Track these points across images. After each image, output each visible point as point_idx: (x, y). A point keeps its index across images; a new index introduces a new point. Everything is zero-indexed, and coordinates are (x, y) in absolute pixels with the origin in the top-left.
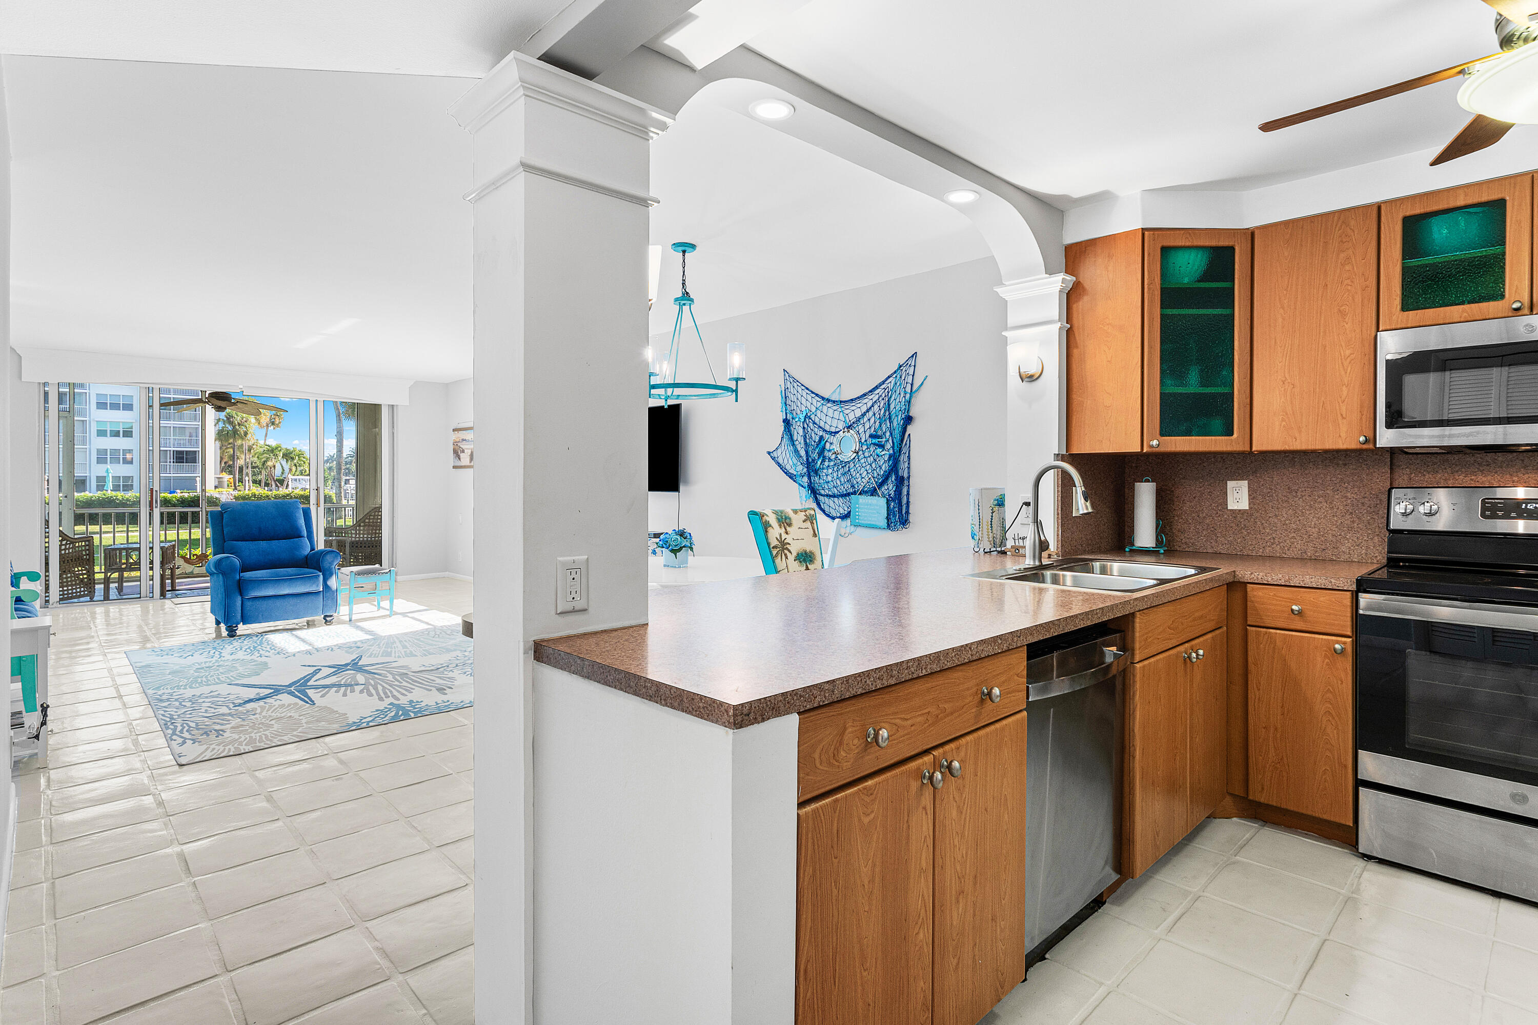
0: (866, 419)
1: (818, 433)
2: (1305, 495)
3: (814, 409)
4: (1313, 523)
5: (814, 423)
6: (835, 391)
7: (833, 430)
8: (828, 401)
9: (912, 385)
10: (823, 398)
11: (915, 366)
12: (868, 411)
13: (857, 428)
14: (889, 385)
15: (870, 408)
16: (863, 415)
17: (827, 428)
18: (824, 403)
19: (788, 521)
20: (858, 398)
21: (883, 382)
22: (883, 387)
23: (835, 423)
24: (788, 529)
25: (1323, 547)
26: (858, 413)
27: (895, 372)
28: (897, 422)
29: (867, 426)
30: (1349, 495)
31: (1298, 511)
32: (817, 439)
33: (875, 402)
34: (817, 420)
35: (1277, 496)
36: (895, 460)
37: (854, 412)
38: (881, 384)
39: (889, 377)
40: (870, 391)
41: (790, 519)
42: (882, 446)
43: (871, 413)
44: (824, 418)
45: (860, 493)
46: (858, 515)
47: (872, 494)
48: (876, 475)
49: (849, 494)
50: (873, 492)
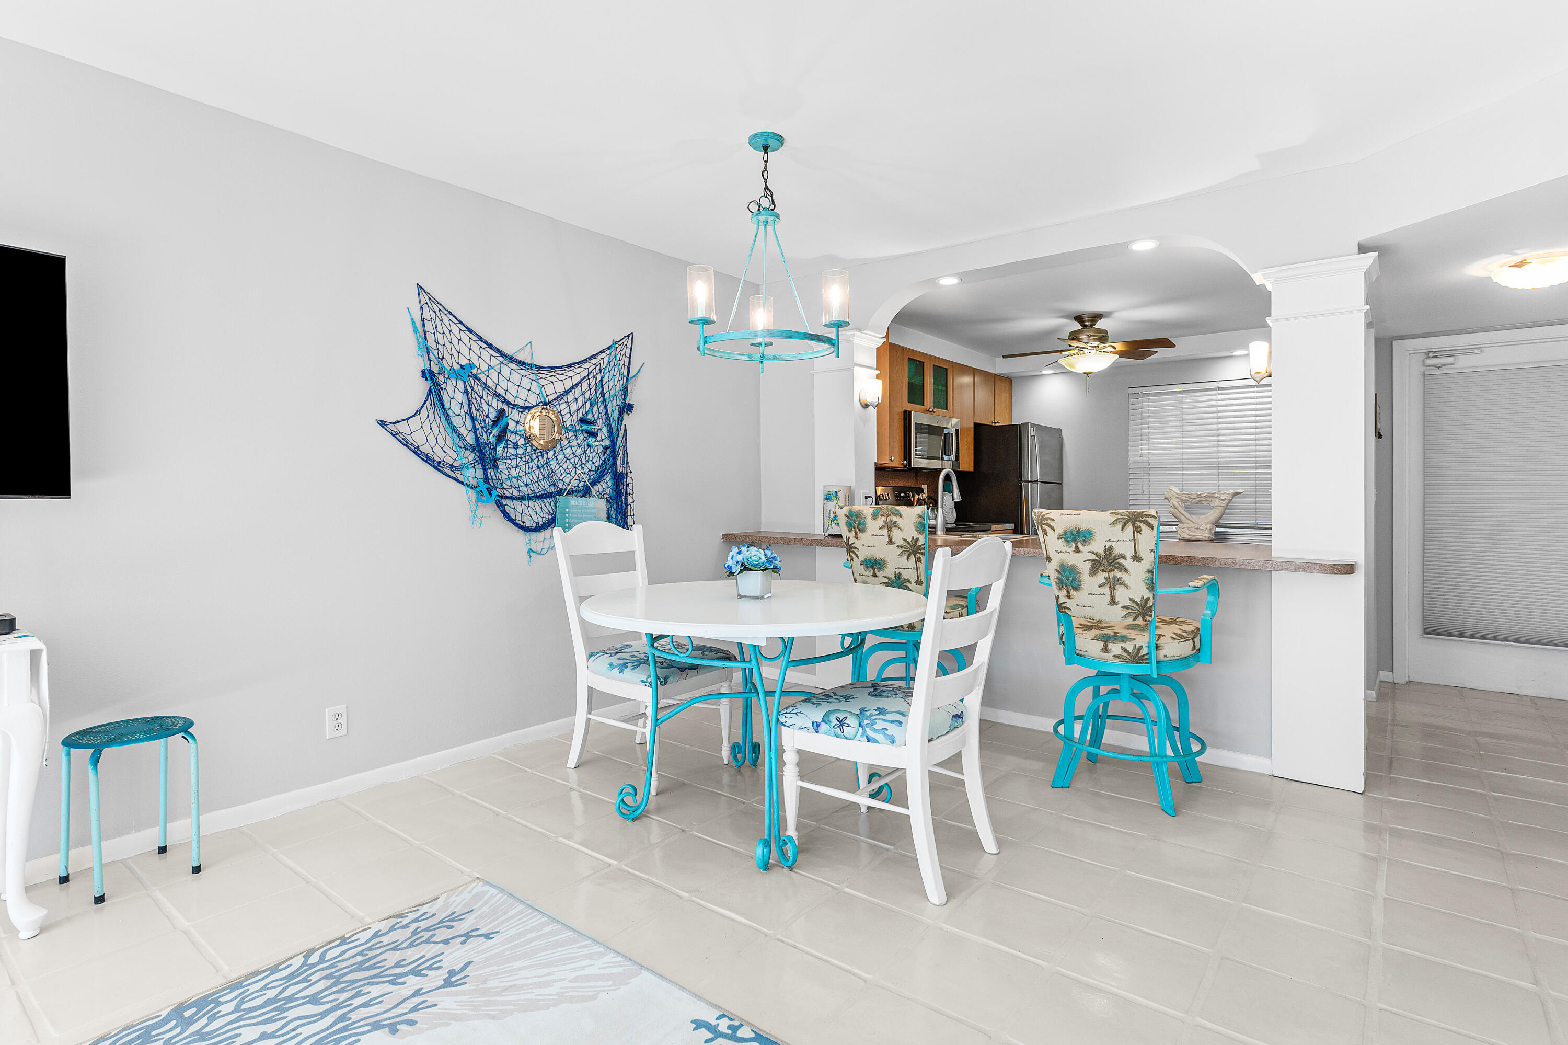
0: (570, 397)
1: (494, 405)
3: (484, 367)
5: (485, 387)
6: (522, 349)
7: (521, 403)
8: (512, 359)
9: (629, 368)
10: (502, 354)
11: (631, 348)
12: (573, 388)
13: (558, 406)
14: (601, 362)
15: (577, 385)
16: (567, 392)
17: (510, 399)
18: (505, 362)
20: (561, 367)
21: (594, 357)
22: (594, 361)
23: (523, 394)
26: (560, 388)
27: (609, 348)
28: (614, 406)
29: (573, 408)
32: (492, 415)
33: (584, 378)
34: (490, 383)
36: (611, 452)
37: (554, 386)
38: (591, 358)
39: (602, 352)
40: (578, 363)
42: (594, 435)
43: (577, 391)
44: (503, 384)
45: (568, 493)
46: (569, 523)
47: (584, 495)
48: (586, 470)
49: (551, 495)
50: (586, 492)
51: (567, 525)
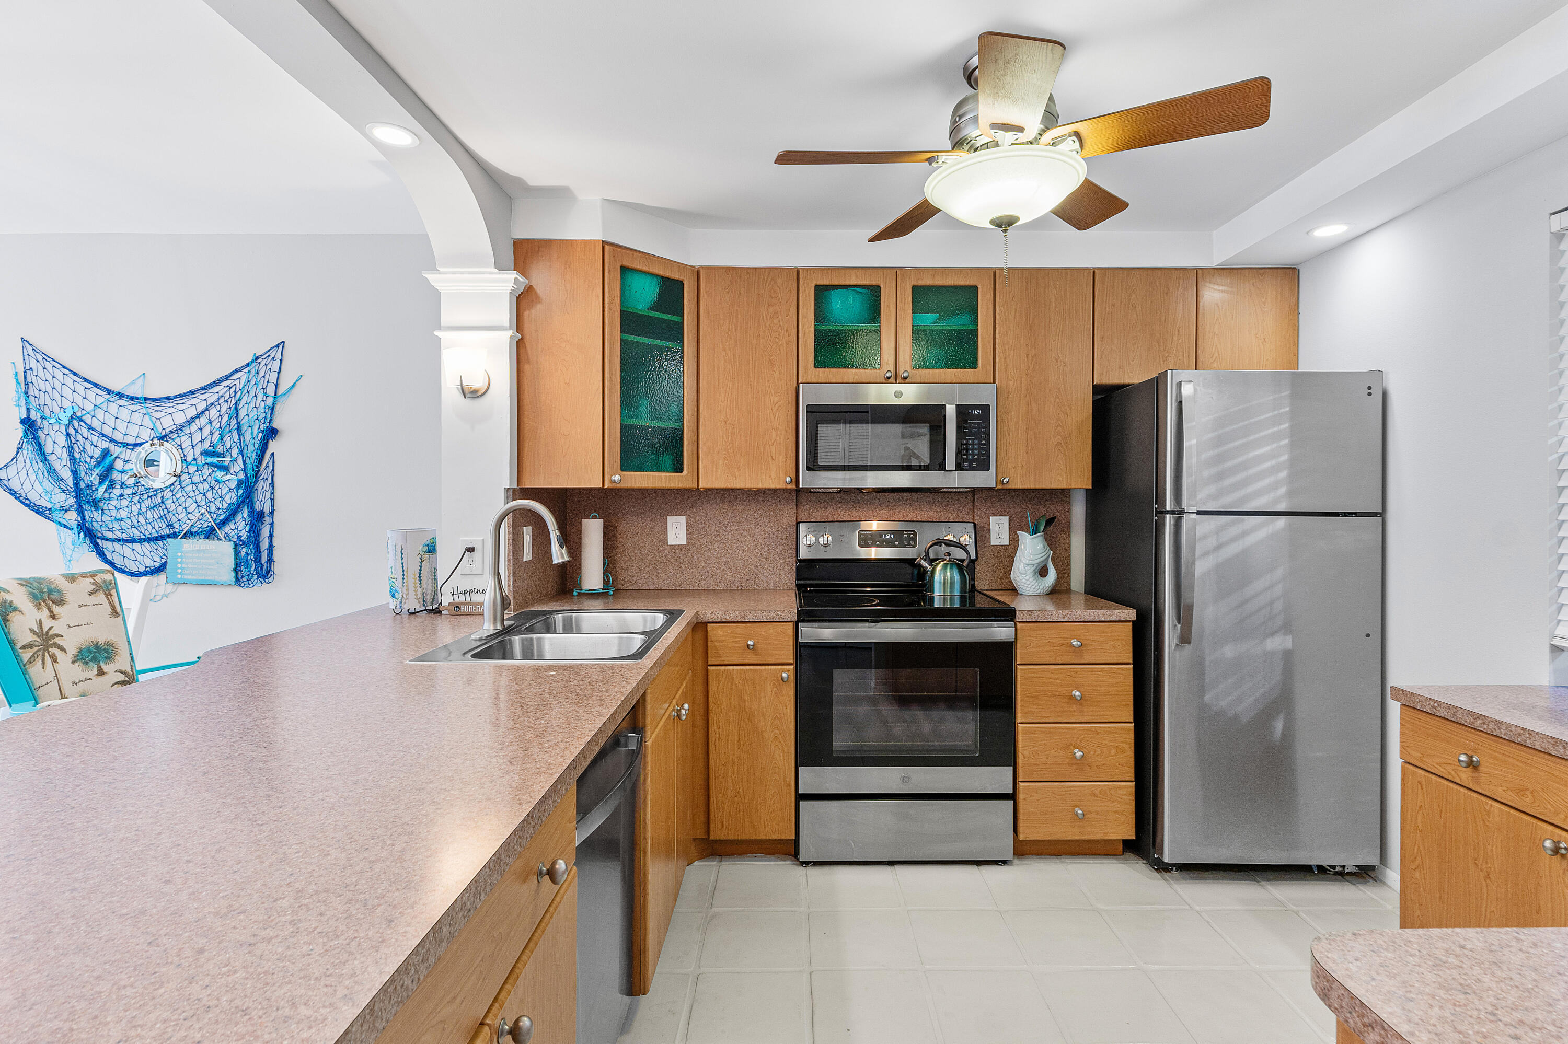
0: (194, 427)
1: (99, 444)
2: (733, 530)
3: (89, 407)
4: (740, 556)
5: (90, 428)
6: (133, 382)
7: (131, 440)
8: (120, 395)
9: (277, 385)
10: (109, 392)
11: (281, 360)
12: (198, 416)
13: (177, 440)
14: (237, 382)
15: (203, 412)
16: (190, 422)
17: (119, 437)
18: (111, 399)
19: (55, 596)
20: (180, 396)
21: (227, 378)
22: (226, 383)
23: (134, 430)
24: (56, 609)
25: (747, 577)
26: (180, 419)
27: (248, 365)
28: (252, 436)
29: (197, 438)
30: (766, 528)
31: (727, 544)
32: (97, 453)
33: (212, 404)
34: (96, 424)
35: (710, 530)
36: (248, 488)
37: (170, 418)
38: (221, 380)
39: (237, 371)
40: (204, 388)
41: (60, 592)
42: (226, 469)
43: (204, 420)
44: (111, 422)
45: (185, 536)
46: (181, 568)
47: (207, 537)
48: (213, 508)
49: (162, 538)
50: (209, 534)
51: (179, 571)
